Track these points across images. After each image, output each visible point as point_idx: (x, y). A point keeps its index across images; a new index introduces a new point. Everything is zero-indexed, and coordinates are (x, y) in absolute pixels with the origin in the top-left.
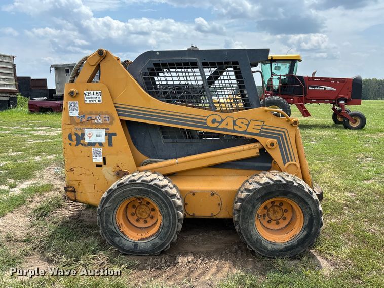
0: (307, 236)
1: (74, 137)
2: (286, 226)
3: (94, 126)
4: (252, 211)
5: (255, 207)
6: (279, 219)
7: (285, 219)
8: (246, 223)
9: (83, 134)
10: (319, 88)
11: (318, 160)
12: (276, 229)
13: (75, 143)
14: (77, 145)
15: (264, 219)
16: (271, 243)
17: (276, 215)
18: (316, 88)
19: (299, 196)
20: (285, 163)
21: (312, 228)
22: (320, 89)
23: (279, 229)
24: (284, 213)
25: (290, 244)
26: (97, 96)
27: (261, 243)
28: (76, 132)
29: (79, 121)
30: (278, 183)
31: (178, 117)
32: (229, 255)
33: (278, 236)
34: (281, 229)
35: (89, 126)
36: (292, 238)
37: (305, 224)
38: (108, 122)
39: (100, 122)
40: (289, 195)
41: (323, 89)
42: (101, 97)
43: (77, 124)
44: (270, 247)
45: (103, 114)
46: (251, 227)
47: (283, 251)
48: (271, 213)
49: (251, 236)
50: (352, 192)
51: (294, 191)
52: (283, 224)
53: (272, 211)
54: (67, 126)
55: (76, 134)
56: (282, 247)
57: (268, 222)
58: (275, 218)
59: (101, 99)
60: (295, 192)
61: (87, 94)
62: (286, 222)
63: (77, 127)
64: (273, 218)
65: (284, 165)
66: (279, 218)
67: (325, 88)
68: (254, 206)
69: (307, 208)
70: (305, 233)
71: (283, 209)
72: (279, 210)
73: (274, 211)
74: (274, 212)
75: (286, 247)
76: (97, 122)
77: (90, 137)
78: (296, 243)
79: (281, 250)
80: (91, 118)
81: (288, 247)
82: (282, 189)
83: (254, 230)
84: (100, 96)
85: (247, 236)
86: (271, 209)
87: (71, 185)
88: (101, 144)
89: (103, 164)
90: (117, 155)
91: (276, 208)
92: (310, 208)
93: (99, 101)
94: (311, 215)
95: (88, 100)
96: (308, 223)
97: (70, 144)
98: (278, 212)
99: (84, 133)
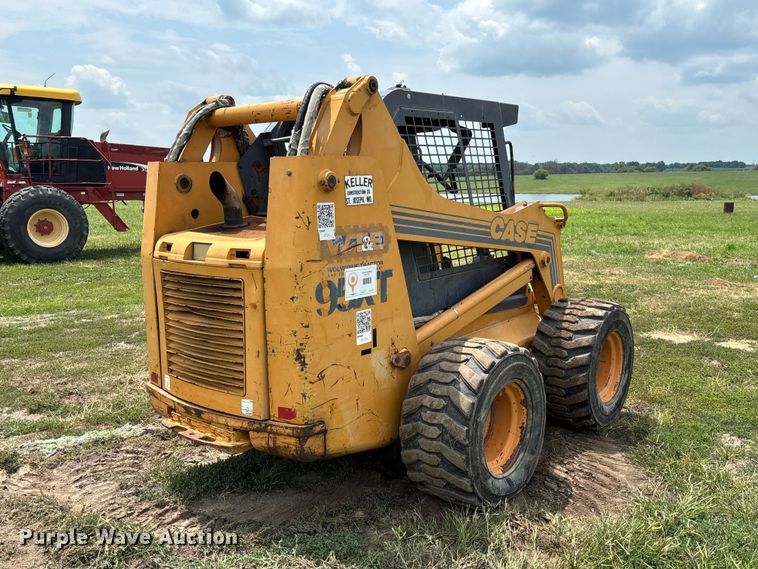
1: (326, 292)
3: (361, 260)
9: (342, 282)
10: (127, 168)
13: (326, 306)
14: (330, 312)
18: (122, 168)
22: (132, 169)
26: (366, 188)
28: (330, 279)
29: (334, 251)
31: (463, 226)
35: (352, 262)
38: (381, 247)
39: (370, 248)
41: (137, 169)
42: (371, 190)
43: (331, 258)
45: (375, 229)
54: (314, 266)
55: (330, 284)
59: (371, 195)
61: (349, 183)
63: (331, 266)
67: (140, 169)
76: (364, 250)
77: (353, 287)
80: (355, 240)
84: (369, 188)
87: (317, 418)
88: (370, 300)
89: (371, 346)
90: (392, 318)
93: (368, 199)
95: (351, 197)
97: (319, 312)
99: (344, 279)
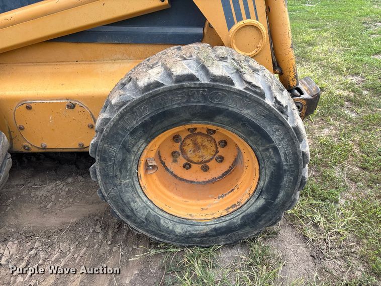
0: (263, 209)
2: (223, 175)
4: (124, 160)
5: (129, 151)
6: (209, 161)
7: (221, 159)
8: (116, 186)
11: (312, 28)
12: (201, 180)
15: (175, 161)
16: (182, 221)
17: (202, 152)
19: (248, 121)
20: (230, 24)
21: (278, 193)
23: (209, 181)
24: (220, 149)
25: (224, 224)
27: (158, 224)
30: (186, 84)
32: (100, 236)
33: (201, 202)
34: (213, 181)
36: (231, 210)
37: (262, 184)
40: (219, 118)
44: (179, 229)
46: (129, 195)
47: (210, 236)
48: (189, 149)
49: (132, 210)
50: (357, 74)
51: (233, 107)
52: (217, 170)
53: (191, 145)
56: (206, 229)
57: (184, 167)
58: (200, 160)
60: (236, 110)
62: (225, 167)
64: (195, 160)
65: (229, 28)
66: (207, 159)
68: (126, 149)
69: (267, 149)
70: (261, 202)
71: (217, 141)
72: (206, 143)
73: (195, 144)
74: (197, 147)
75: (215, 229)
78: (237, 220)
79: (206, 235)
81: (220, 228)
82: (197, 103)
83: (137, 199)
85: (123, 211)
86: (189, 141)
91: (199, 139)
92: (276, 150)
94: (279, 166)
96: (270, 182)
98: (204, 147)
